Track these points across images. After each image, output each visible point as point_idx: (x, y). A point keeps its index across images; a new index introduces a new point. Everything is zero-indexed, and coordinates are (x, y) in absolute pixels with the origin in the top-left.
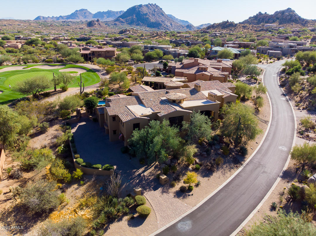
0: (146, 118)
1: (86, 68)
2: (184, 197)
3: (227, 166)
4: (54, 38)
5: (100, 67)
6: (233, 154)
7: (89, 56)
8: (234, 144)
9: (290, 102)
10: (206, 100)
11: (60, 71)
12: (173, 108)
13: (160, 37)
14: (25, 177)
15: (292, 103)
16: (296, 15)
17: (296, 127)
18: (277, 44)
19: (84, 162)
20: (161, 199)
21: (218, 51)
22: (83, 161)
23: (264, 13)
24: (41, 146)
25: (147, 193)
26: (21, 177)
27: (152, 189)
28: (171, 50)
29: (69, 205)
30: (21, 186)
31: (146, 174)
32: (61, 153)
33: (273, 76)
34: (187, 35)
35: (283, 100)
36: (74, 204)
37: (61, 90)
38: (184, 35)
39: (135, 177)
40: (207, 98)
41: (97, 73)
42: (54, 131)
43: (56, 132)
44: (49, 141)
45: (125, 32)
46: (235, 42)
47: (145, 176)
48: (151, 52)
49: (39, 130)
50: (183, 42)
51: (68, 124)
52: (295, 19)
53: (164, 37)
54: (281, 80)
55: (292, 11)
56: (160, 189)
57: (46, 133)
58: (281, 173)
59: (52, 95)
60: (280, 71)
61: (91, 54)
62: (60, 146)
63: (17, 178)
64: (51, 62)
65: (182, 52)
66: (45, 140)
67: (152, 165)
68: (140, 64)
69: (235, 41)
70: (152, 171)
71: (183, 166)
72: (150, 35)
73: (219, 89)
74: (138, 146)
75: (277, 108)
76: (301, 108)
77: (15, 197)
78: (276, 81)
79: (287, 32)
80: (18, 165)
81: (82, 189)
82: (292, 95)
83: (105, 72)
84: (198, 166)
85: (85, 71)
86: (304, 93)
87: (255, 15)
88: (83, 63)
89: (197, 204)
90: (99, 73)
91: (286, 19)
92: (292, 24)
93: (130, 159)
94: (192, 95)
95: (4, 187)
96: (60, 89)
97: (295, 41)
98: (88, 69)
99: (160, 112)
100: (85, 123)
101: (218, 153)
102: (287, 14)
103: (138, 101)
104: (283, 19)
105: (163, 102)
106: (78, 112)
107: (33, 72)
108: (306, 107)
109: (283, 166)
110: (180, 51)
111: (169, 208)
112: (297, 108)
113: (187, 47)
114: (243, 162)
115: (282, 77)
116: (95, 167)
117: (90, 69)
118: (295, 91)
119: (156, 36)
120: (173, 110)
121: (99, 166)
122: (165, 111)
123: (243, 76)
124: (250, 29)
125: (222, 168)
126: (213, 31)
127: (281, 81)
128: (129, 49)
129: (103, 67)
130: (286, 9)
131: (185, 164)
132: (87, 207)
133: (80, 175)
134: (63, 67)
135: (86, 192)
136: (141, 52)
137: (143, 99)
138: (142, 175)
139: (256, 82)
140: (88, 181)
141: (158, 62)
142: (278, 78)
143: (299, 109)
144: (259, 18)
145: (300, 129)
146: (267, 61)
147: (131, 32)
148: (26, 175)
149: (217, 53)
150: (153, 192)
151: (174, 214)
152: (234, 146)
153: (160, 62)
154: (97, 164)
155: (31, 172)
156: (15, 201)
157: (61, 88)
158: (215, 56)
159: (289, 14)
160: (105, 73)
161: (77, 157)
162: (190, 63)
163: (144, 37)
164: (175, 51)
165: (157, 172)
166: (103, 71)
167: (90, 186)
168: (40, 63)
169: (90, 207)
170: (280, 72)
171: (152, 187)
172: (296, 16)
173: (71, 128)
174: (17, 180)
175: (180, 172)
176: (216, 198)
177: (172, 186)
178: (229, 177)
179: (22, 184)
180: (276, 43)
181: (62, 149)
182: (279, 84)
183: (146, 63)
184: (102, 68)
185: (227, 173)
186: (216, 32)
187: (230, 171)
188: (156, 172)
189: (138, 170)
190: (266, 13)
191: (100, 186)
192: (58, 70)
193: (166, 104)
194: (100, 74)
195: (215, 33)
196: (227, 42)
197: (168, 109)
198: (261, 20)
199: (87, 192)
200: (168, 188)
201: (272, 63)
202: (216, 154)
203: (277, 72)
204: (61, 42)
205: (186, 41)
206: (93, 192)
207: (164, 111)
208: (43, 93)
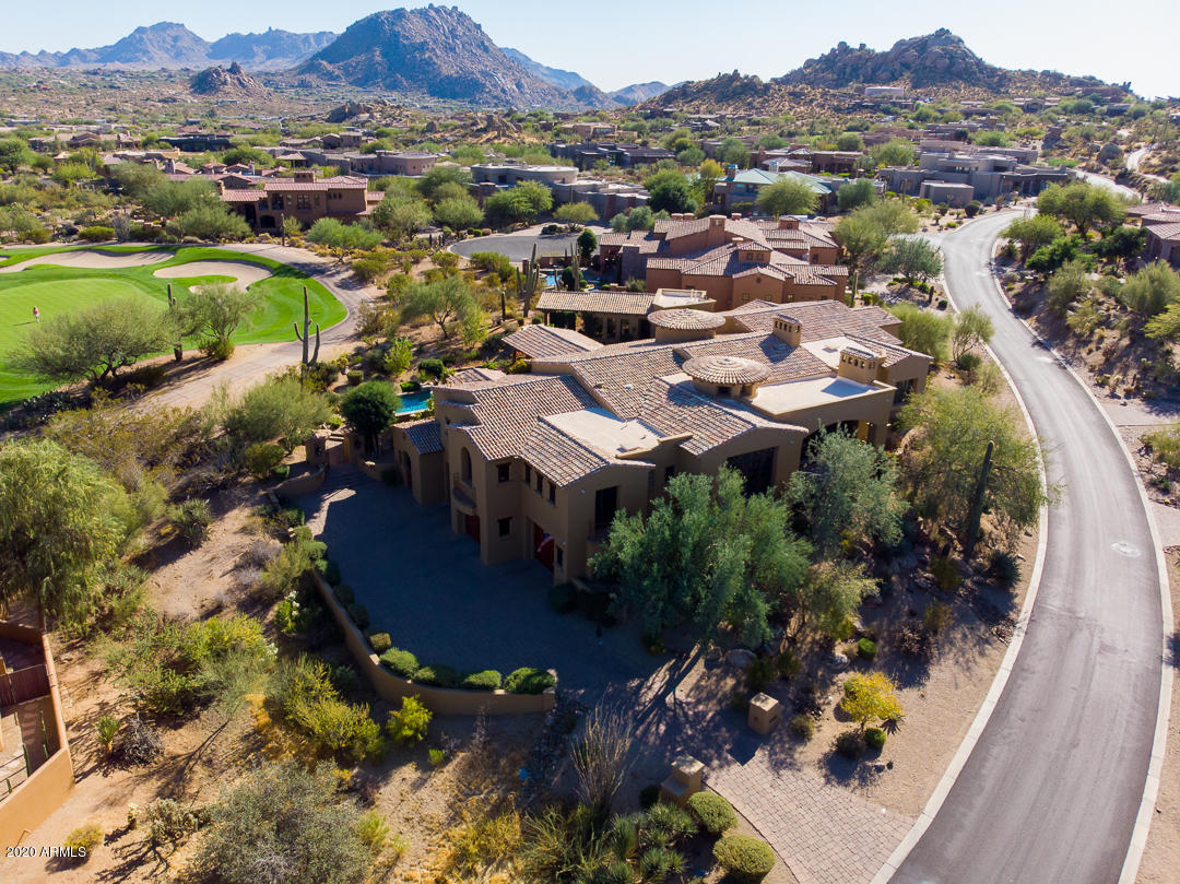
0: (643, 464)
1: (264, 262)
2: (864, 781)
3: (965, 636)
4: (74, 138)
5: (323, 255)
6: (968, 583)
7: (260, 213)
8: (959, 547)
9: (1069, 369)
10: (833, 380)
11: (157, 274)
12: (736, 420)
13: (504, 135)
14: (171, 749)
15: (1081, 375)
16: (967, 54)
17: (1134, 466)
18: (950, 158)
19: (420, 667)
20: (783, 797)
21: (755, 185)
22: (418, 660)
23: (858, 47)
24: (198, 605)
25: (718, 777)
26: (157, 752)
27: (730, 757)
28: (576, 182)
29: (408, 859)
30: (167, 792)
31: (682, 692)
32: (298, 628)
33: (978, 274)
34: (600, 125)
35: (1046, 364)
36: (428, 852)
37: (205, 355)
38: (589, 127)
39: (646, 715)
40: (833, 370)
41: (316, 278)
42: (235, 533)
43: (246, 540)
44: (227, 578)
45: (352, 114)
46: (795, 153)
47: (681, 703)
48: (508, 194)
49: (168, 534)
50: (599, 151)
51: (285, 501)
52: (966, 70)
53: (516, 135)
54: (1010, 290)
55: (953, 42)
56: (758, 754)
57: (205, 545)
58: (1165, 646)
59: (169, 379)
60: (993, 256)
61: (270, 204)
62: (280, 596)
63: (143, 761)
64: (106, 237)
65: (618, 191)
66: (210, 575)
67: (693, 654)
68: (470, 238)
69: (794, 148)
70: (702, 678)
71: (811, 649)
72: (462, 127)
73: (856, 332)
74: (645, 583)
75: (1038, 394)
76: (1120, 392)
77: (158, 849)
78: (993, 293)
79: (945, 115)
80: (123, 699)
81: (439, 783)
82: (1070, 343)
83: (351, 272)
84: (866, 644)
85: (264, 274)
86: (1111, 337)
87: (827, 52)
88: (241, 239)
89: (925, 804)
90: (325, 280)
91: (935, 67)
92: (956, 88)
93: (599, 634)
94: (774, 360)
95: (97, 808)
96: (196, 353)
97: (996, 148)
98: (276, 266)
99: (690, 437)
100: (353, 493)
101: (916, 584)
102: (937, 49)
103: (577, 396)
104: (925, 68)
105: (679, 395)
106: (316, 446)
107: (45, 284)
108: (1137, 388)
109: (1160, 622)
110: (611, 187)
111: (827, 830)
112: (1107, 391)
113: (621, 171)
114: (1012, 615)
115: (1011, 280)
116: (479, 682)
117: (283, 266)
118: (1078, 331)
119: (485, 130)
120: (742, 429)
121: (492, 676)
122: (708, 433)
123: (874, 280)
124: (815, 103)
125: (952, 643)
126: (685, 109)
127: (1011, 293)
128: (414, 180)
129: (333, 256)
130: (932, 31)
131: (814, 641)
132: (489, 862)
133: (421, 723)
134: (168, 257)
135: (461, 797)
136: (465, 192)
137: (599, 386)
138: (669, 699)
139: (930, 301)
140: (460, 748)
141: (536, 230)
142: (998, 282)
143: (1113, 396)
144: (840, 64)
145: (1149, 471)
146: (935, 222)
147: (378, 115)
148: (177, 742)
149: (757, 192)
150: (736, 768)
151: (856, 858)
152: (960, 552)
153: (545, 231)
154: (481, 671)
155: (190, 724)
156: (163, 867)
157: (201, 348)
158: (750, 204)
159: (943, 50)
160: (350, 278)
161: (381, 643)
162: (695, 234)
163: (438, 136)
164: (594, 188)
165: (722, 684)
166: (338, 273)
167: (471, 766)
168: (56, 244)
169: (501, 861)
170: (996, 259)
171: (727, 747)
172: (967, 56)
173: (303, 519)
174: (142, 770)
175: (809, 675)
176: (984, 772)
177: (801, 736)
178: (992, 680)
179: (168, 784)
180: (947, 155)
181: (295, 613)
182: (1011, 307)
183: (492, 236)
184: (333, 259)
185: (975, 662)
186: (698, 112)
187: (982, 654)
188: (718, 681)
189: (647, 679)
190: (862, 46)
191: (514, 764)
192: (148, 271)
193: (699, 404)
194: (329, 283)
195: (700, 120)
196: (767, 153)
197: (718, 423)
198: (848, 70)
199: (467, 795)
200: (787, 746)
201: (954, 227)
202: (909, 591)
203: (985, 260)
204: (115, 156)
205: (610, 148)
206: (492, 791)
207: (706, 431)
208: (127, 369)
